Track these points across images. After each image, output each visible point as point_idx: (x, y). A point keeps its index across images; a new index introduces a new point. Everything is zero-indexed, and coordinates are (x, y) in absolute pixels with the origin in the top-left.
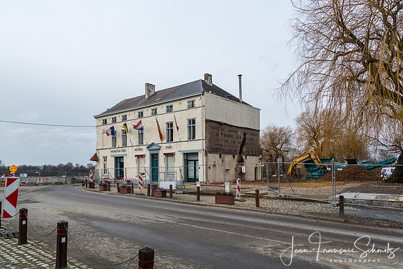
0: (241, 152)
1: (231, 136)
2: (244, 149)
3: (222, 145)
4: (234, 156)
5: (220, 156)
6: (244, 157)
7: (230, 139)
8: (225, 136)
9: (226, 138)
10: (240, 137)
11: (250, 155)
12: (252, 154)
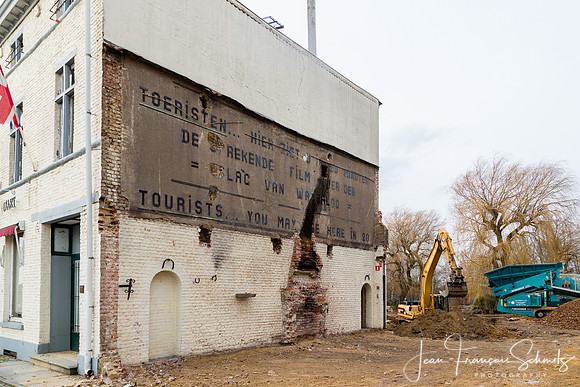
0: (308, 230)
2: (323, 221)
4: (277, 244)
5: (205, 236)
6: (320, 249)
8: (233, 152)
10: (308, 175)
11: (346, 242)
12: (350, 240)
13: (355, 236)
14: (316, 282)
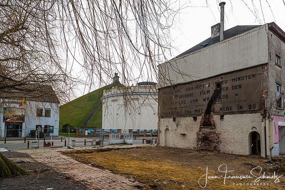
0: (209, 111)
1: (191, 95)
3: (176, 108)
4: (195, 119)
5: (174, 120)
7: (188, 100)
8: (181, 97)
9: (182, 99)
10: (208, 91)
11: (233, 112)
12: (237, 110)
13: (241, 107)
14: (213, 131)
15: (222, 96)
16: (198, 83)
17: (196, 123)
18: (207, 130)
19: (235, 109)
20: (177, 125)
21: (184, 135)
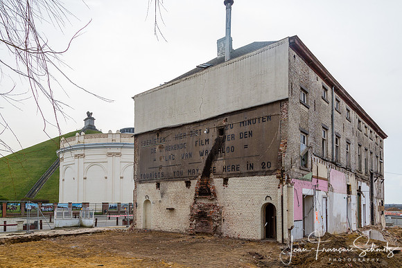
0: (207, 172)
1: (183, 146)
4: (188, 184)
5: (158, 186)
6: (217, 183)
8: (168, 149)
9: (170, 153)
10: (207, 141)
11: (241, 173)
12: (246, 171)
13: (252, 167)
14: (213, 203)
15: (226, 147)
16: (192, 126)
17: (189, 190)
18: (204, 202)
19: (243, 169)
20: (162, 194)
21: (172, 210)
